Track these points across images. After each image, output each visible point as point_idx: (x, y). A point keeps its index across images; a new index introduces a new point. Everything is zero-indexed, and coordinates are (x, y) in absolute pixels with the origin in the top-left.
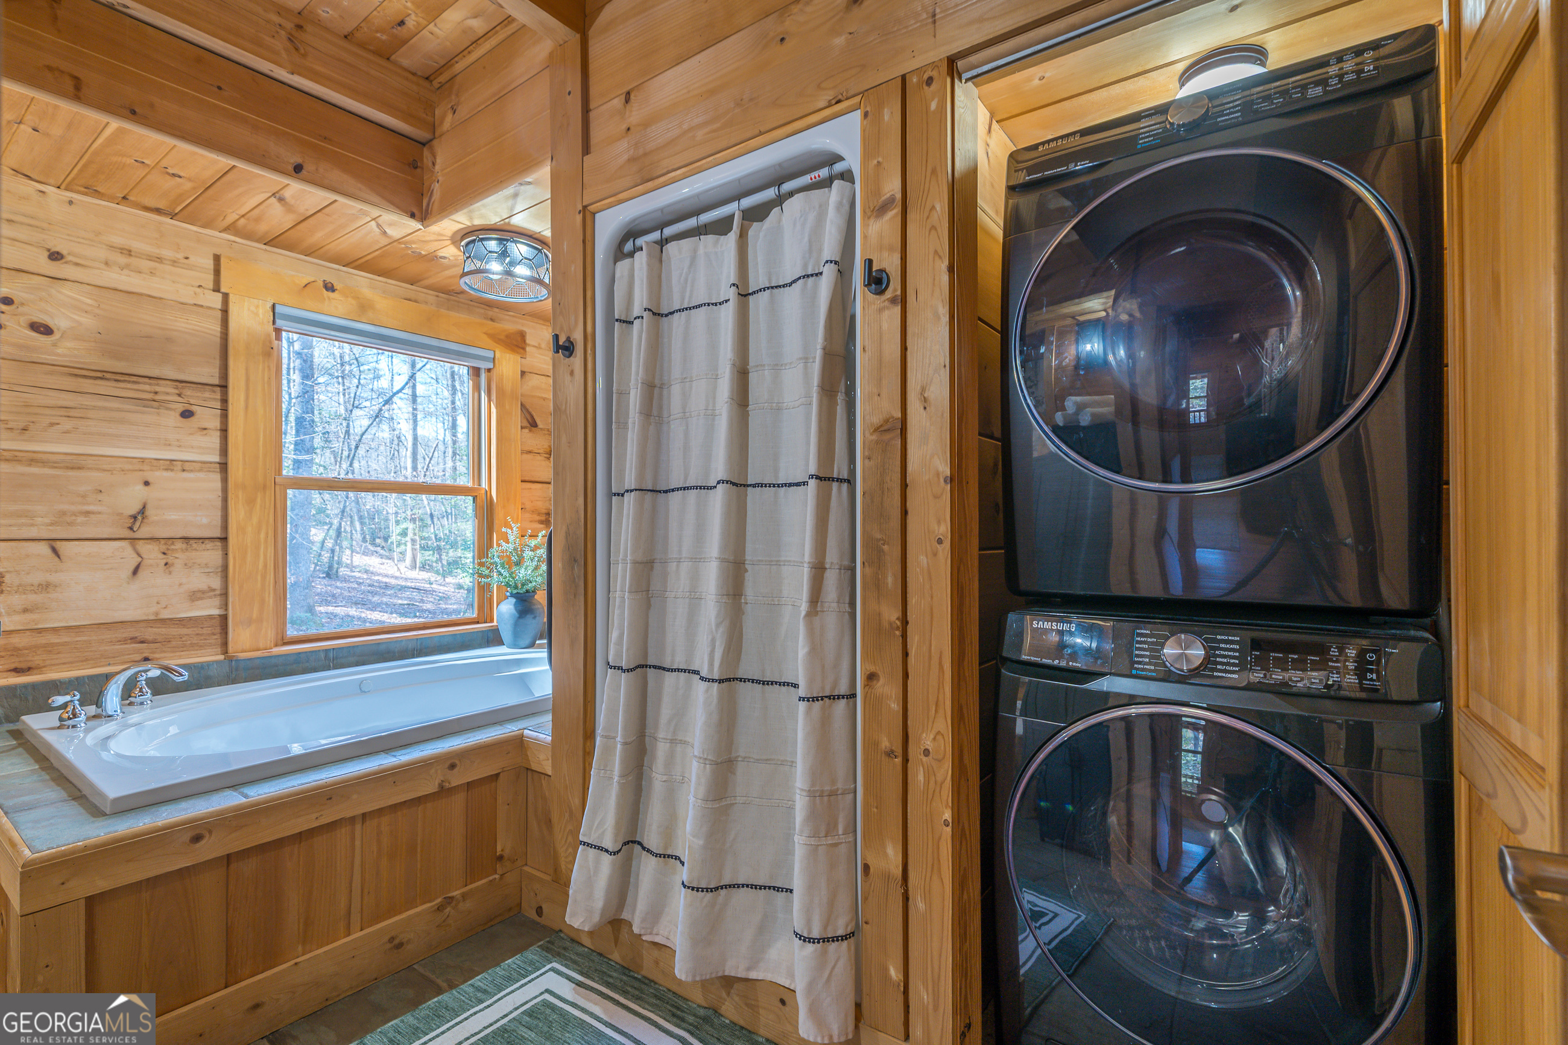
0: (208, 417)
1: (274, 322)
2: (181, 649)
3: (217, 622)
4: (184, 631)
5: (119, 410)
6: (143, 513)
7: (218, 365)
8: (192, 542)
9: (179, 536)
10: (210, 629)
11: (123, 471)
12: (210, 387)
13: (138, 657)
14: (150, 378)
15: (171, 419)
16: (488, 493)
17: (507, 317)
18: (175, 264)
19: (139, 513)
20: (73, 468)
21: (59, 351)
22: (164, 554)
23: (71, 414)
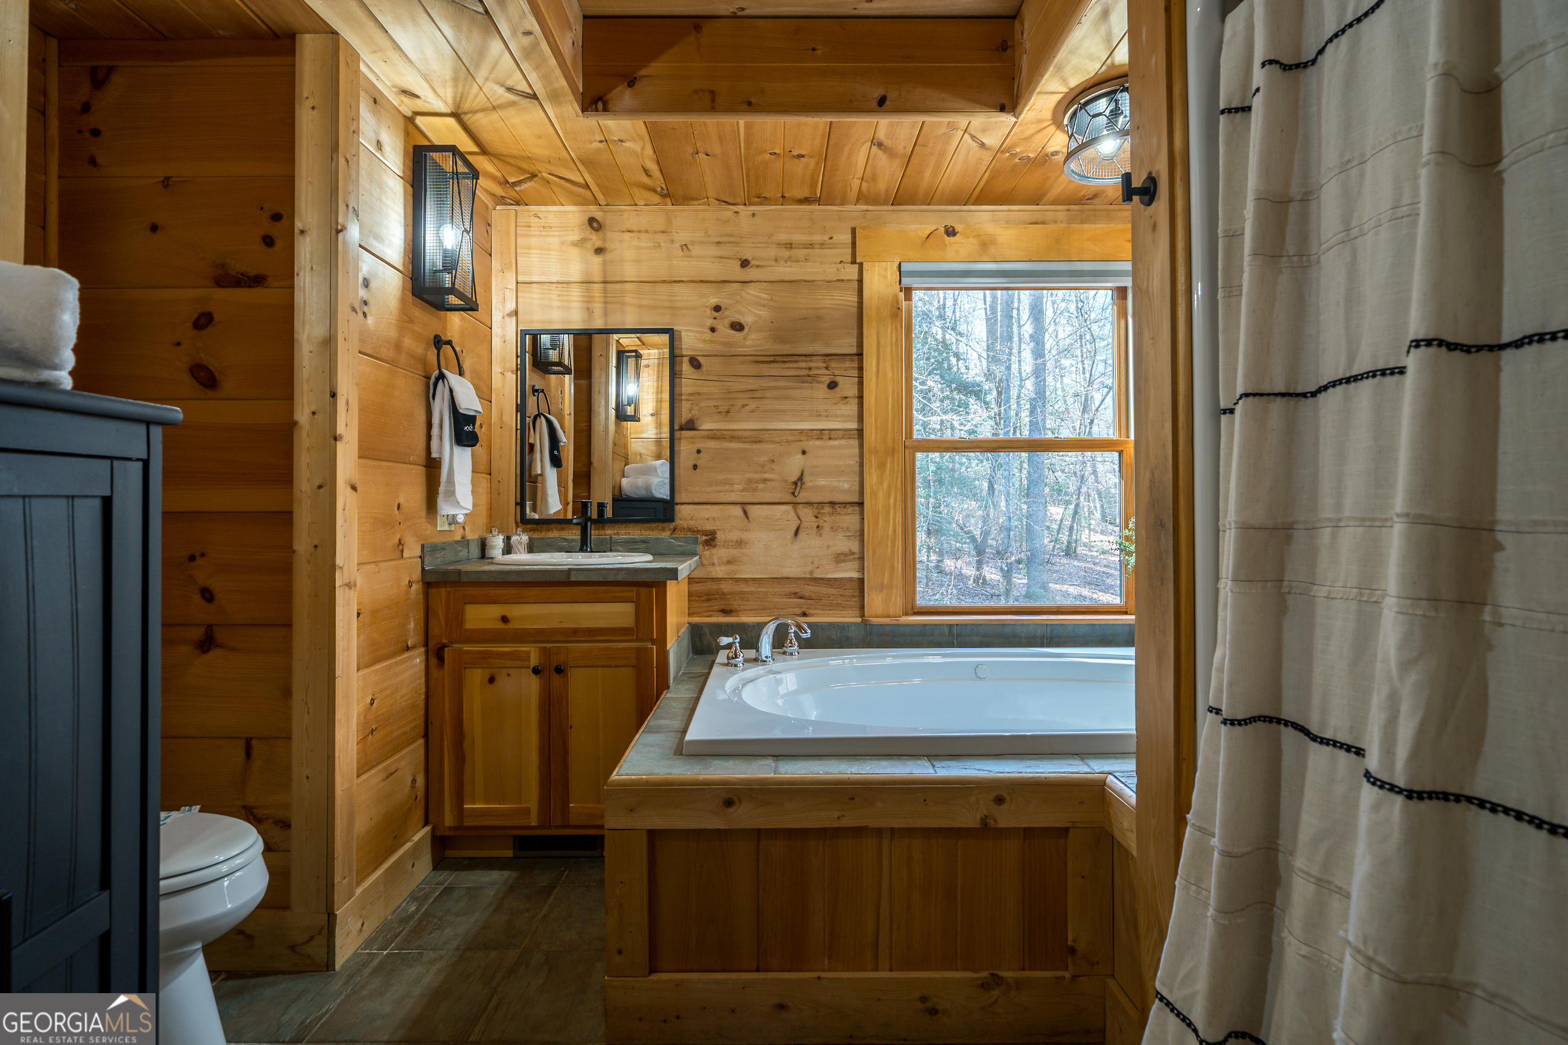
0: (848, 387)
1: (901, 283)
2: (829, 608)
3: (855, 585)
4: (832, 591)
5: (785, 388)
6: (801, 480)
7: (856, 335)
8: (837, 506)
9: (827, 500)
10: (850, 591)
11: (788, 442)
12: (849, 357)
13: (799, 611)
14: (806, 356)
15: (821, 391)
18: (823, 246)
19: (798, 480)
20: (756, 442)
21: (748, 343)
22: (816, 517)
23: (755, 396)
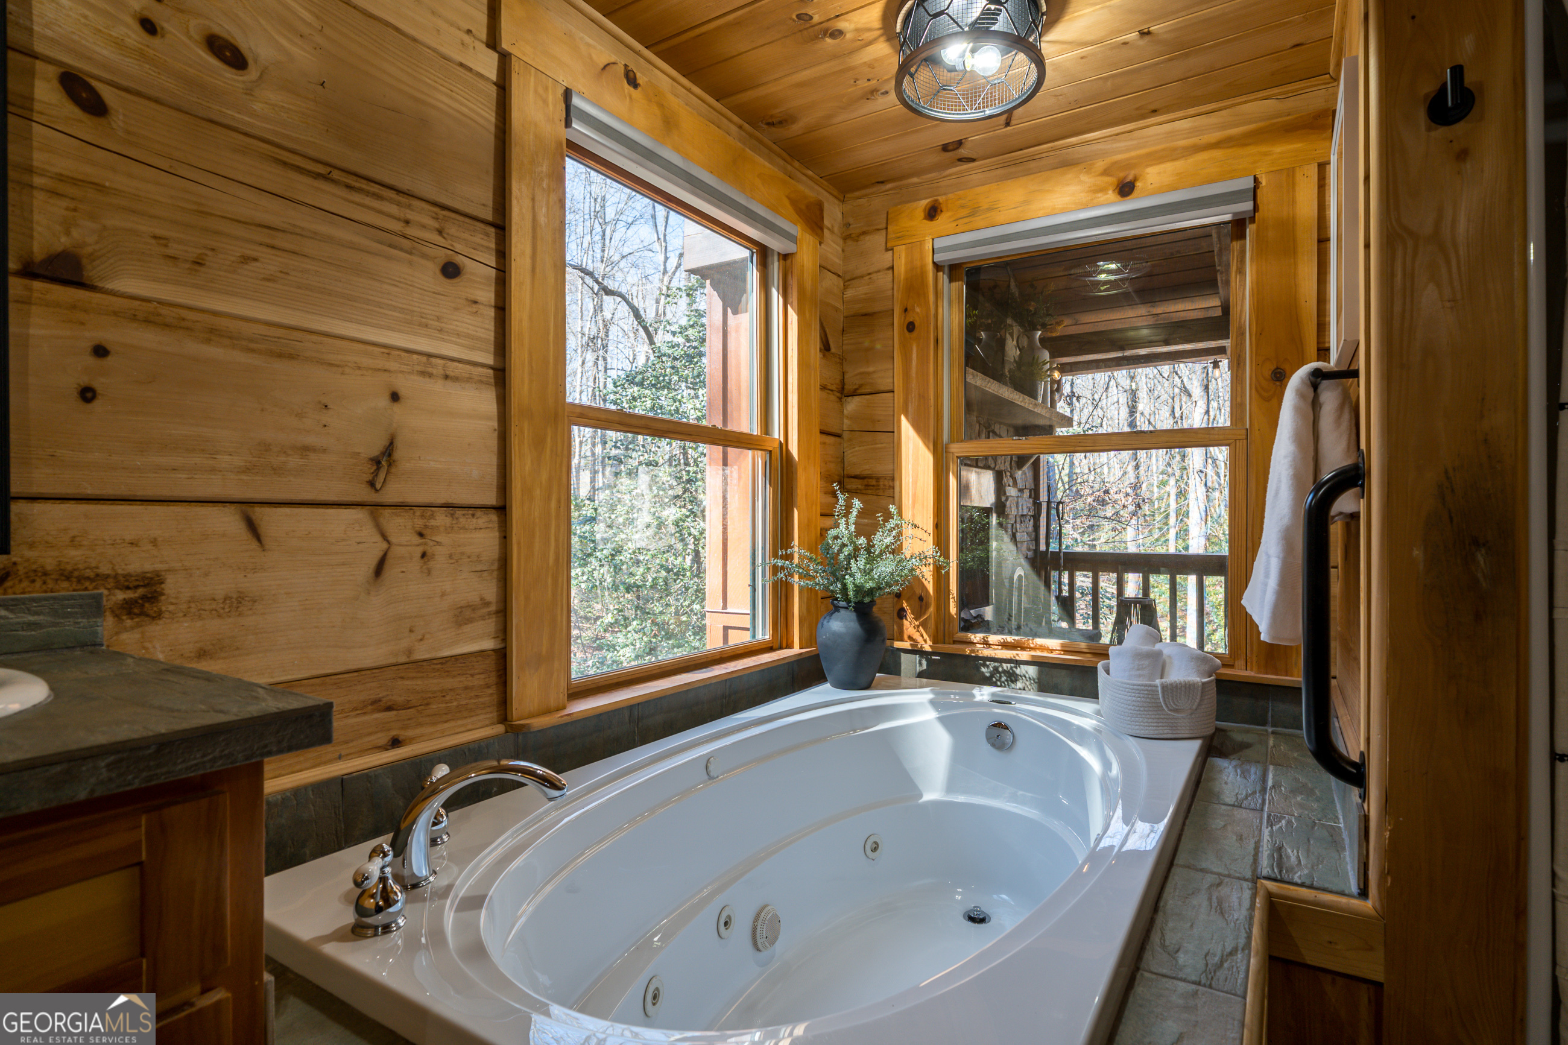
0: (478, 281)
1: (568, 124)
3: (490, 663)
4: (449, 683)
5: (352, 246)
6: (390, 455)
7: (492, 186)
8: (459, 513)
9: (441, 501)
10: (482, 676)
11: (359, 368)
12: (482, 225)
13: (383, 738)
14: (399, 192)
15: (428, 275)
16: (784, 447)
17: (804, 178)
19: (383, 454)
20: (280, 356)
21: (257, 107)
22: (421, 535)
23: (277, 242)
